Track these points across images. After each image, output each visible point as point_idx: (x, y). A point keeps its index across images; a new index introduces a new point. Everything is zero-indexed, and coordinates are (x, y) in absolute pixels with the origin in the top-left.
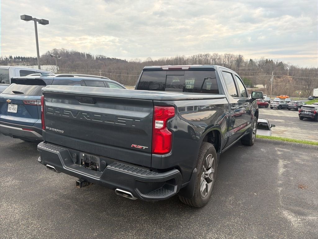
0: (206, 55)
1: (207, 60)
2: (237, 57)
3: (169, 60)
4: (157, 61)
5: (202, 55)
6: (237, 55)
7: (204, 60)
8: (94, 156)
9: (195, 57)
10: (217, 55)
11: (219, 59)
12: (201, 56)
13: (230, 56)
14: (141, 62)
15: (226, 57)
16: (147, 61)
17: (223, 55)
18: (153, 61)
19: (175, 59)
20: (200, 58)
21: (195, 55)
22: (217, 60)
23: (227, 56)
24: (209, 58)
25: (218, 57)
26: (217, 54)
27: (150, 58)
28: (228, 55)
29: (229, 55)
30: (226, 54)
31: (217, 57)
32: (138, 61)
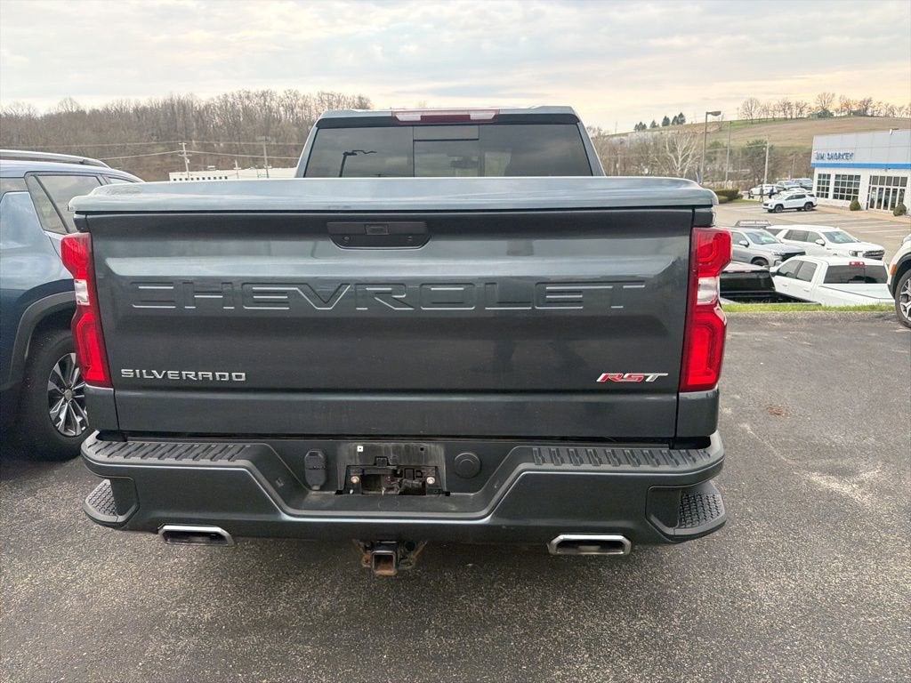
0: (263, 95)
1: (270, 109)
2: (353, 102)
3: (145, 109)
4: (98, 111)
5: (250, 94)
6: (354, 97)
7: (259, 109)
8: (413, 444)
9: (230, 100)
10: (295, 95)
11: (304, 106)
12: (248, 97)
13: (334, 99)
14: (39, 116)
15: (322, 102)
16: (62, 110)
17: (315, 95)
18: (83, 113)
19: (165, 105)
20: (247, 102)
21: (228, 92)
22: (297, 110)
23: (325, 97)
24: (274, 104)
25: (301, 102)
26: (296, 91)
27: (70, 99)
28: (328, 94)
29: (330, 97)
30: (323, 94)
31: (298, 100)
32: (26, 111)
